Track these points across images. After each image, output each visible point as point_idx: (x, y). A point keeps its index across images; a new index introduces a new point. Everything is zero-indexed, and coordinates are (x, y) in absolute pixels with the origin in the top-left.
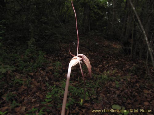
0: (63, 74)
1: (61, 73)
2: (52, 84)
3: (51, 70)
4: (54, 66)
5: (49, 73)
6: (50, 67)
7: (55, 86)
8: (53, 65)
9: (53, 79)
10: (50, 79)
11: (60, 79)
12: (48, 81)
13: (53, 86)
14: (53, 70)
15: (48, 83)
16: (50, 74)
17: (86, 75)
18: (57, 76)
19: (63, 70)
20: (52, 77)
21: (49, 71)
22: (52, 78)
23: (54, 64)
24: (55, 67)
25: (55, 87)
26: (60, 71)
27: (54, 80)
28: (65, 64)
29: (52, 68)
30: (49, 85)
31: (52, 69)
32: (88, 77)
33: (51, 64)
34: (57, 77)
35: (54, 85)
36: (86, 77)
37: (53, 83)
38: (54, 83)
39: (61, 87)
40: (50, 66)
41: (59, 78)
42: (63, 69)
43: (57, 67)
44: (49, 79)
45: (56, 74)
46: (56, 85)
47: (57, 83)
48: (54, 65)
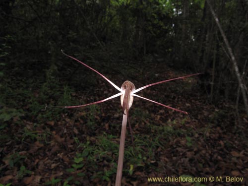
0: (102, 124)
1: (98, 122)
2: (83, 140)
3: (82, 118)
5: (80, 121)
6: (81, 112)
7: (88, 143)
10: (81, 132)
11: (97, 132)
12: (78, 135)
13: (85, 144)
14: (85, 117)
15: (77, 138)
16: (81, 123)
17: (139, 125)
18: (93, 128)
20: (84, 128)
21: (80, 119)
22: (83, 130)
24: (88, 113)
25: (89, 145)
26: (96, 119)
27: (87, 134)
29: (84, 114)
30: (79, 141)
31: (83, 116)
32: (141, 129)
34: (91, 129)
35: (87, 141)
36: (139, 129)
37: (85, 138)
39: (98, 145)
40: (81, 110)
41: (95, 130)
44: (79, 131)
45: (90, 123)
46: (91, 141)
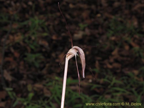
4: (25, 30)
8: (20, 29)
9: (25, 76)
19: (50, 41)
23: (25, 23)
28: (56, 22)
33: (16, 26)
38: (30, 87)
42: (52, 40)
43: (33, 34)
47: (38, 85)
48: (25, 26)
